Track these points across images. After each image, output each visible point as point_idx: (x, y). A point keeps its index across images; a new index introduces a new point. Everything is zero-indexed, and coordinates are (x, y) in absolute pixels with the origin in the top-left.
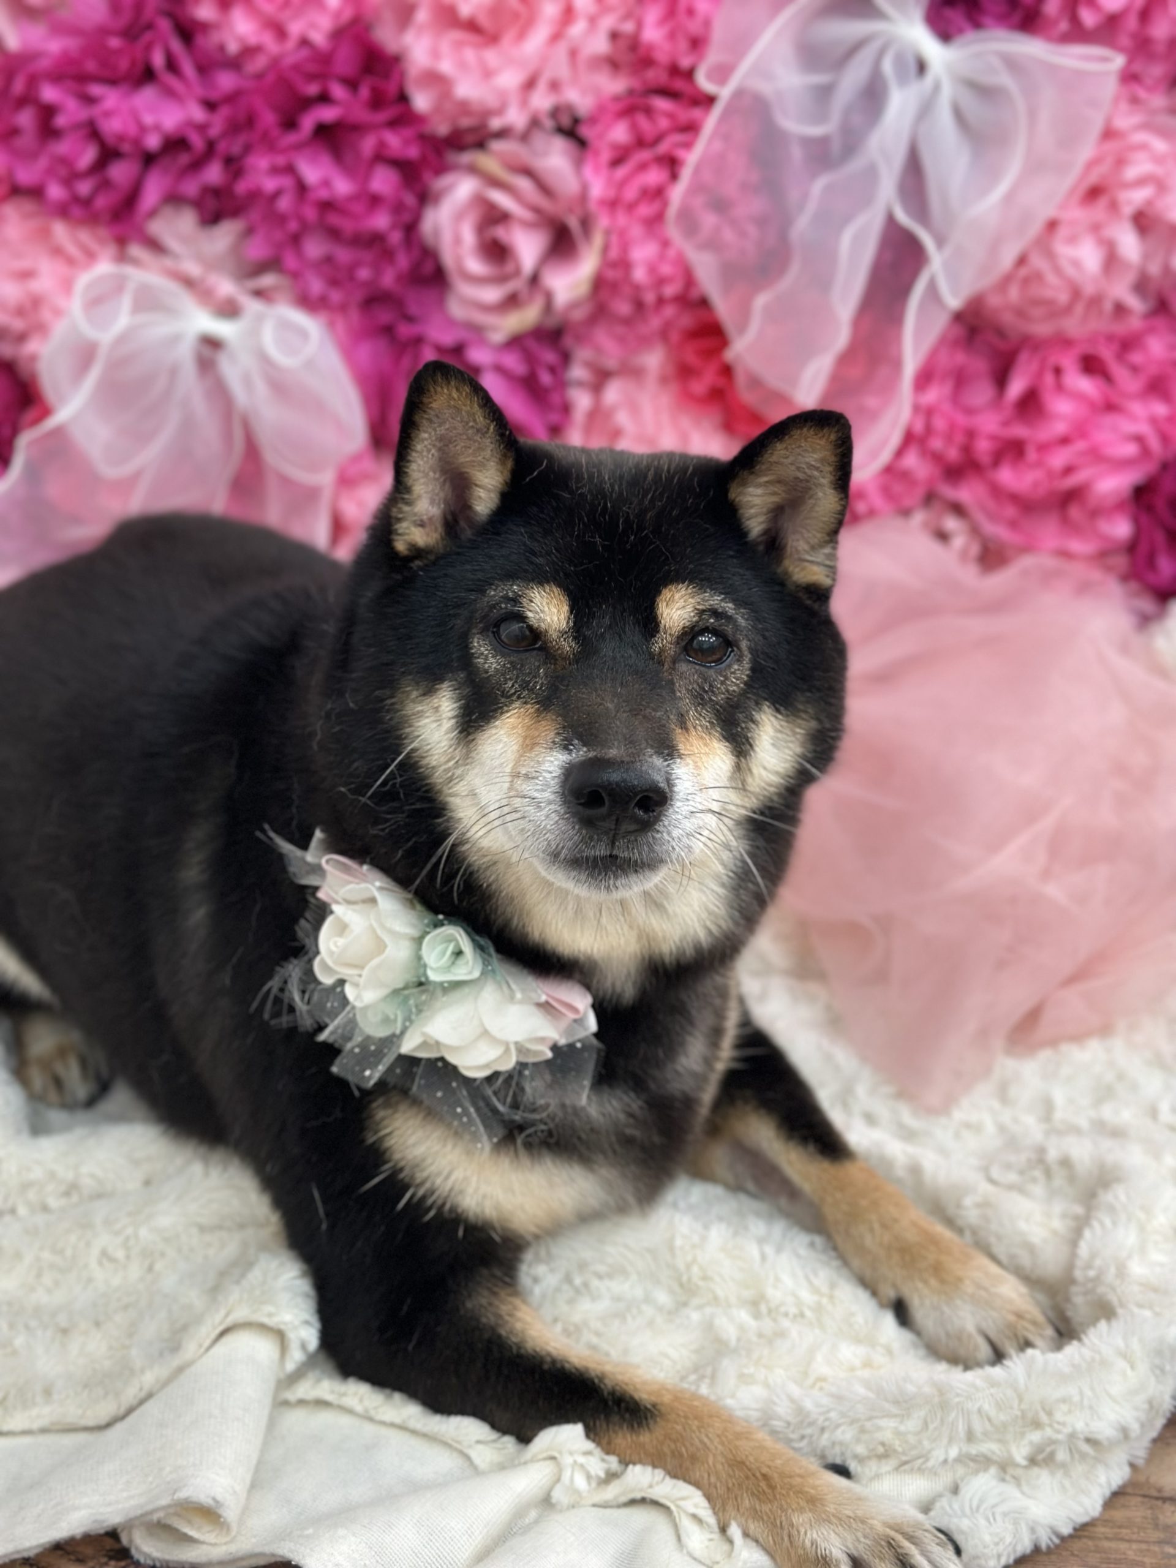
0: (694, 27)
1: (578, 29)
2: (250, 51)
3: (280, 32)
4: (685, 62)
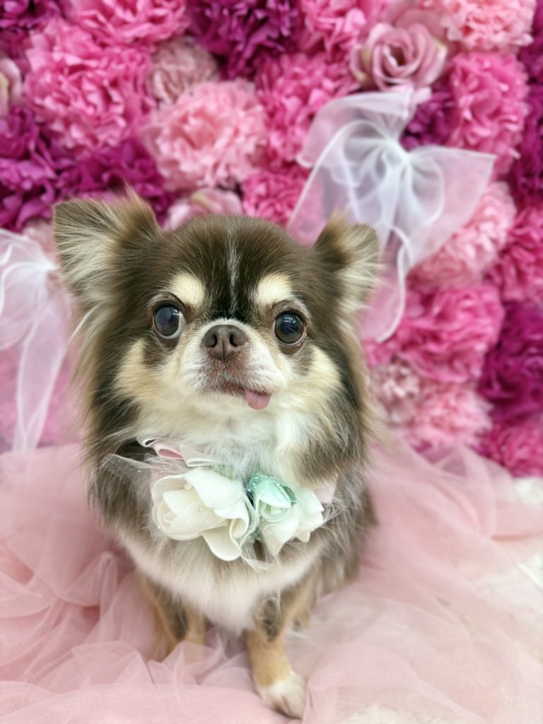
0: (295, 140)
1: (241, 140)
2: (79, 148)
3: (95, 140)
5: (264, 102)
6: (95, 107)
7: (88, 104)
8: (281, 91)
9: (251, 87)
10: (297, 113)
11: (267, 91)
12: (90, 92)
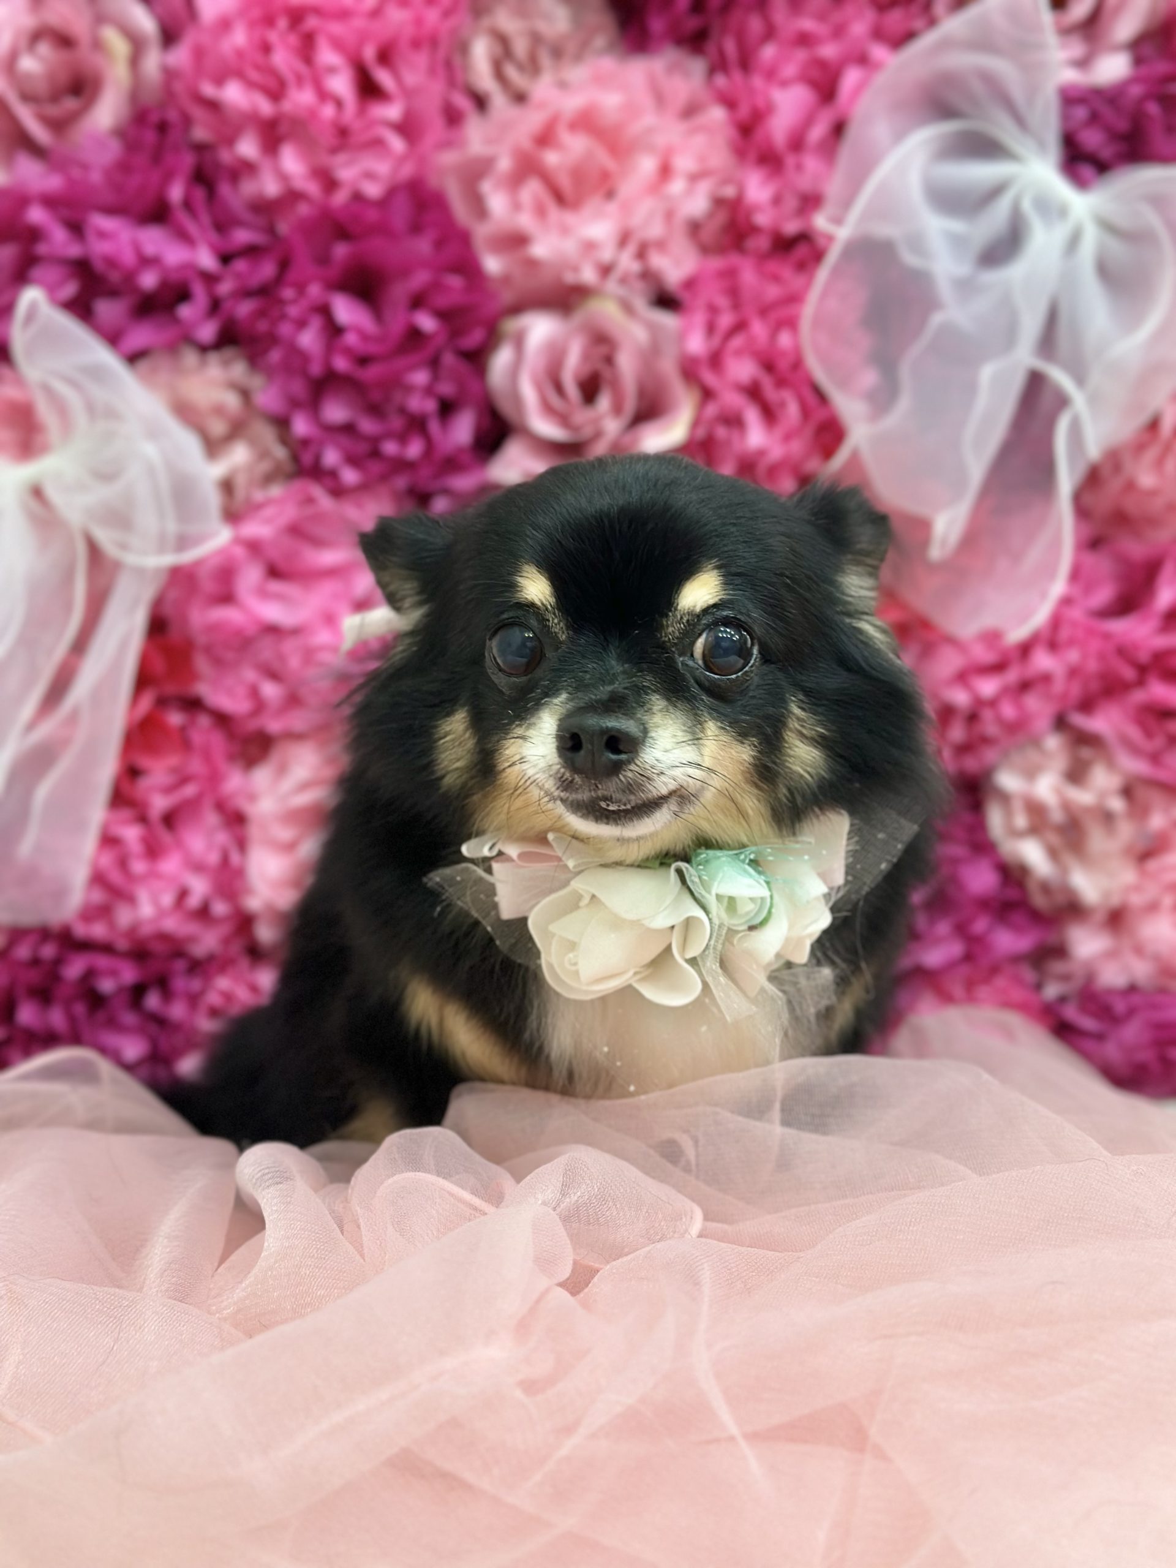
0: (804, 182)
1: (677, 186)
2: (292, 196)
3: (330, 183)
4: (791, 227)
5: (729, 102)
6: (339, 103)
7: (324, 95)
8: (771, 74)
9: (697, 67)
10: (808, 121)
11: (737, 76)
12: (332, 70)
